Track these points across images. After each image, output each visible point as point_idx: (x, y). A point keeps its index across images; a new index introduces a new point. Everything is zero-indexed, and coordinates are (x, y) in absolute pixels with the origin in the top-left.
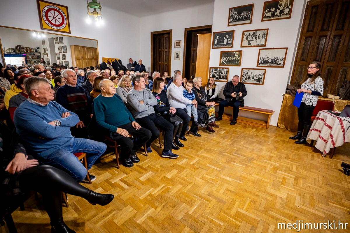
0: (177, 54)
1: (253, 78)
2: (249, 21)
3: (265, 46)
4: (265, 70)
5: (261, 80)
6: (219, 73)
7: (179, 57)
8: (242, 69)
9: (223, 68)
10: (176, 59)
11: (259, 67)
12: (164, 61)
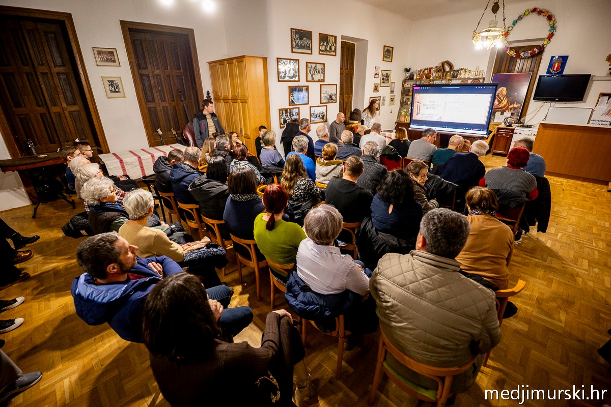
0: (112, 83)
1: (319, 116)
2: (310, 52)
3: (324, 81)
4: (326, 106)
5: (325, 117)
6: (290, 116)
7: (121, 90)
8: (311, 107)
9: (293, 108)
10: (109, 96)
11: (323, 103)
12: (49, 103)
